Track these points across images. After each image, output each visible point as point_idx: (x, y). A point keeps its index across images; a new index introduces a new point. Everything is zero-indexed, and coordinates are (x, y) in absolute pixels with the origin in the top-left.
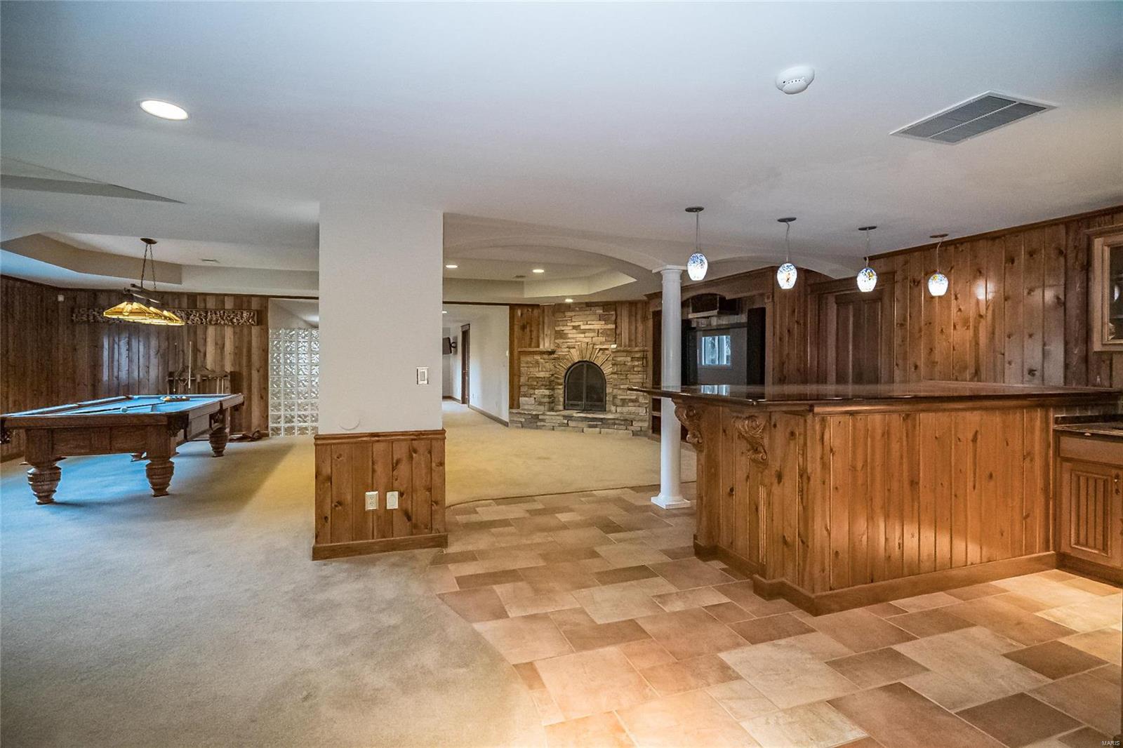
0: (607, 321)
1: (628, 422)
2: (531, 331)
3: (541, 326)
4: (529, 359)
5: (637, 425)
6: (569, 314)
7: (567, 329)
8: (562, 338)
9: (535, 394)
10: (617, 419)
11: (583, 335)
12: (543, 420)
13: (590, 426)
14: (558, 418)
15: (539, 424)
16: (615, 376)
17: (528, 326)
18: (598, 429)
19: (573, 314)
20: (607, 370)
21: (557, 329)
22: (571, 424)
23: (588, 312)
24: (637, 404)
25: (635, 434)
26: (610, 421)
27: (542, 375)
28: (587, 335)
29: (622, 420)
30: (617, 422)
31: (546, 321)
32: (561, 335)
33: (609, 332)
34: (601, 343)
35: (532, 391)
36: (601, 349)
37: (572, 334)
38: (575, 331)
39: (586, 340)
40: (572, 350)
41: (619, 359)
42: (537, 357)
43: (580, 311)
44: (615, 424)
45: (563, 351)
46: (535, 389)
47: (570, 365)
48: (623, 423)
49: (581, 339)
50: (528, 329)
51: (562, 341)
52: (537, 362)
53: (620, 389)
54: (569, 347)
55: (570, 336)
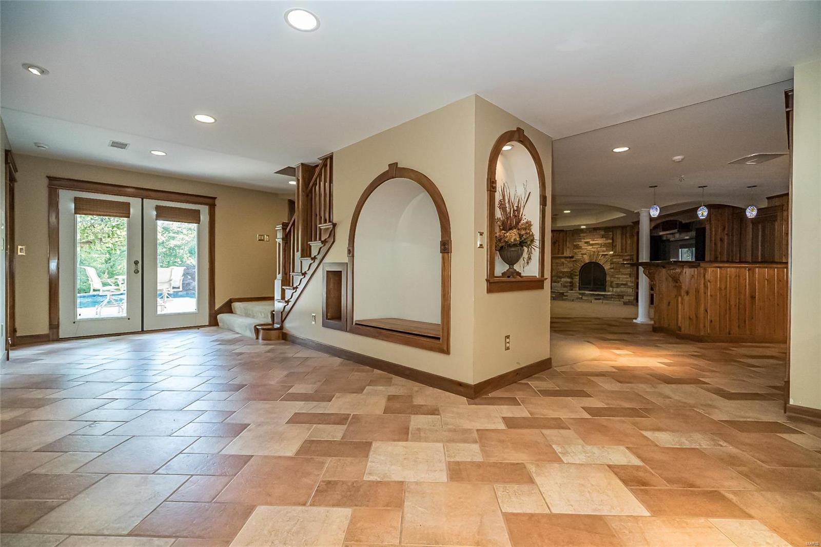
0: (607, 238)
1: (620, 296)
2: (559, 245)
3: (565, 243)
4: (557, 261)
5: (626, 299)
6: (582, 235)
7: (581, 244)
8: (578, 249)
9: (561, 281)
10: (614, 295)
11: (591, 247)
12: (566, 296)
13: (596, 299)
14: (575, 294)
15: (564, 298)
16: (613, 270)
17: (557, 242)
18: (601, 301)
19: (585, 235)
20: (607, 267)
21: (575, 243)
22: (584, 298)
23: (595, 234)
24: (626, 286)
25: (625, 304)
26: (609, 296)
27: (566, 270)
28: (594, 247)
29: (616, 296)
30: (613, 296)
31: (568, 240)
32: (578, 247)
33: (608, 245)
34: (603, 251)
35: (559, 280)
36: (603, 255)
37: (584, 246)
38: (586, 245)
39: (593, 250)
40: (584, 256)
41: (614, 260)
42: (563, 260)
43: (589, 233)
44: (612, 298)
45: (579, 257)
46: (561, 278)
47: (583, 264)
48: (617, 297)
49: (590, 250)
50: (557, 244)
51: (578, 250)
52: (563, 263)
53: (615, 278)
54: (582, 254)
55: (583, 247)
